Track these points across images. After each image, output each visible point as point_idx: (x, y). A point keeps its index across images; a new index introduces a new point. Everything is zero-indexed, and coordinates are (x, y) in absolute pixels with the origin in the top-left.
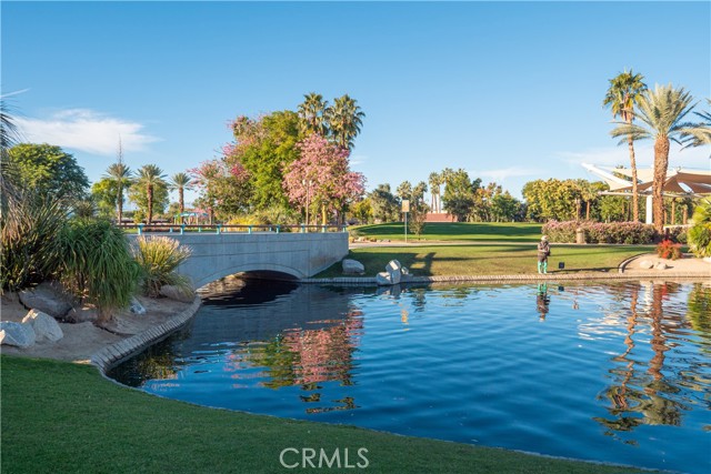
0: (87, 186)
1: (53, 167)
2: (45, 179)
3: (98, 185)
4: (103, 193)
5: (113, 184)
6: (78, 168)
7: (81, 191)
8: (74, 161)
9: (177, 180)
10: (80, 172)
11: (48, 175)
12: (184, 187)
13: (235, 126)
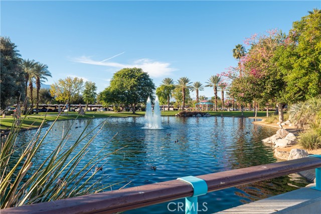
0: (154, 89)
1: (138, 79)
2: (135, 86)
3: (159, 89)
4: (161, 92)
5: (166, 87)
6: (150, 79)
7: (152, 91)
8: (148, 76)
9: (195, 85)
10: (151, 82)
11: (136, 83)
12: (199, 89)
13: (234, 50)
